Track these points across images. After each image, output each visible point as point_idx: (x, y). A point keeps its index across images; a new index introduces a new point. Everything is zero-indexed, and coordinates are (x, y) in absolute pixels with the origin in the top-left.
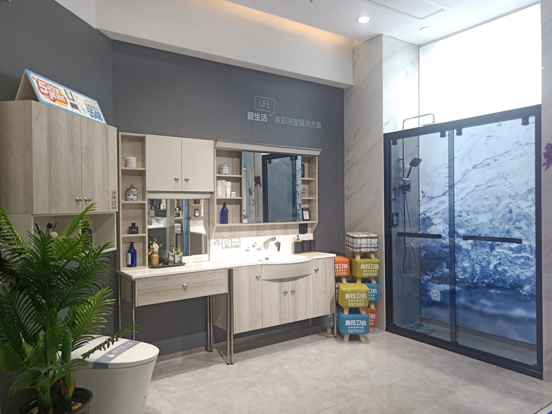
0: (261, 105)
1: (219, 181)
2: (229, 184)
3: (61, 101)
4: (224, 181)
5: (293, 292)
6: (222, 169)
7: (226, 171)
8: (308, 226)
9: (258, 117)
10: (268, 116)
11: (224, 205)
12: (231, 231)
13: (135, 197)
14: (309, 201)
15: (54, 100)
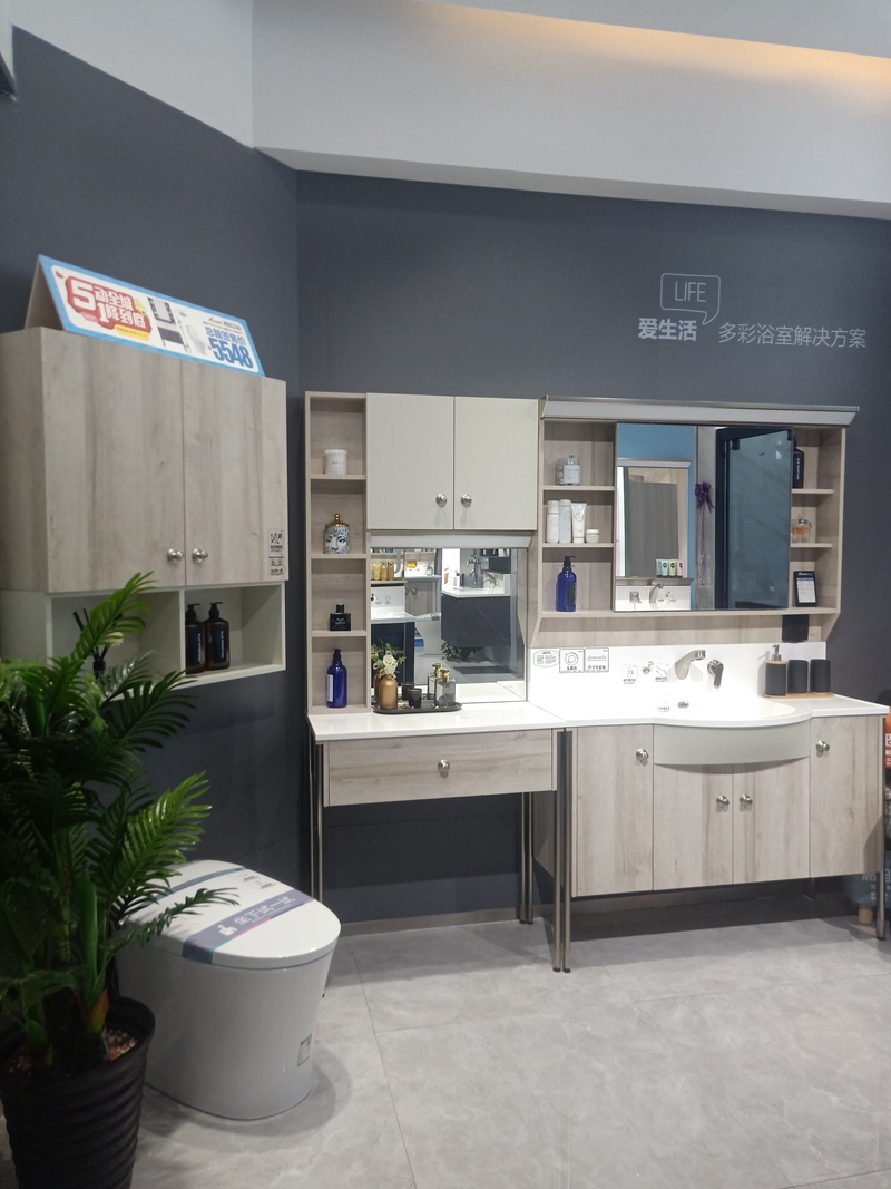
0: (681, 296)
1: (555, 503)
2: (580, 509)
3: (133, 326)
4: (567, 502)
5: (746, 803)
6: (562, 471)
7: (573, 476)
8: (811, 621)
9: (669, 331)
10: (699, 324)
11: (567, 564)
12: (583, 630)
13: (342, 545)
14: (817, 554)
15: (111, 324)
